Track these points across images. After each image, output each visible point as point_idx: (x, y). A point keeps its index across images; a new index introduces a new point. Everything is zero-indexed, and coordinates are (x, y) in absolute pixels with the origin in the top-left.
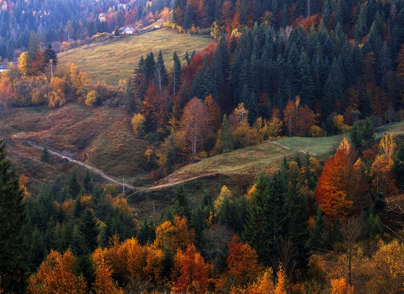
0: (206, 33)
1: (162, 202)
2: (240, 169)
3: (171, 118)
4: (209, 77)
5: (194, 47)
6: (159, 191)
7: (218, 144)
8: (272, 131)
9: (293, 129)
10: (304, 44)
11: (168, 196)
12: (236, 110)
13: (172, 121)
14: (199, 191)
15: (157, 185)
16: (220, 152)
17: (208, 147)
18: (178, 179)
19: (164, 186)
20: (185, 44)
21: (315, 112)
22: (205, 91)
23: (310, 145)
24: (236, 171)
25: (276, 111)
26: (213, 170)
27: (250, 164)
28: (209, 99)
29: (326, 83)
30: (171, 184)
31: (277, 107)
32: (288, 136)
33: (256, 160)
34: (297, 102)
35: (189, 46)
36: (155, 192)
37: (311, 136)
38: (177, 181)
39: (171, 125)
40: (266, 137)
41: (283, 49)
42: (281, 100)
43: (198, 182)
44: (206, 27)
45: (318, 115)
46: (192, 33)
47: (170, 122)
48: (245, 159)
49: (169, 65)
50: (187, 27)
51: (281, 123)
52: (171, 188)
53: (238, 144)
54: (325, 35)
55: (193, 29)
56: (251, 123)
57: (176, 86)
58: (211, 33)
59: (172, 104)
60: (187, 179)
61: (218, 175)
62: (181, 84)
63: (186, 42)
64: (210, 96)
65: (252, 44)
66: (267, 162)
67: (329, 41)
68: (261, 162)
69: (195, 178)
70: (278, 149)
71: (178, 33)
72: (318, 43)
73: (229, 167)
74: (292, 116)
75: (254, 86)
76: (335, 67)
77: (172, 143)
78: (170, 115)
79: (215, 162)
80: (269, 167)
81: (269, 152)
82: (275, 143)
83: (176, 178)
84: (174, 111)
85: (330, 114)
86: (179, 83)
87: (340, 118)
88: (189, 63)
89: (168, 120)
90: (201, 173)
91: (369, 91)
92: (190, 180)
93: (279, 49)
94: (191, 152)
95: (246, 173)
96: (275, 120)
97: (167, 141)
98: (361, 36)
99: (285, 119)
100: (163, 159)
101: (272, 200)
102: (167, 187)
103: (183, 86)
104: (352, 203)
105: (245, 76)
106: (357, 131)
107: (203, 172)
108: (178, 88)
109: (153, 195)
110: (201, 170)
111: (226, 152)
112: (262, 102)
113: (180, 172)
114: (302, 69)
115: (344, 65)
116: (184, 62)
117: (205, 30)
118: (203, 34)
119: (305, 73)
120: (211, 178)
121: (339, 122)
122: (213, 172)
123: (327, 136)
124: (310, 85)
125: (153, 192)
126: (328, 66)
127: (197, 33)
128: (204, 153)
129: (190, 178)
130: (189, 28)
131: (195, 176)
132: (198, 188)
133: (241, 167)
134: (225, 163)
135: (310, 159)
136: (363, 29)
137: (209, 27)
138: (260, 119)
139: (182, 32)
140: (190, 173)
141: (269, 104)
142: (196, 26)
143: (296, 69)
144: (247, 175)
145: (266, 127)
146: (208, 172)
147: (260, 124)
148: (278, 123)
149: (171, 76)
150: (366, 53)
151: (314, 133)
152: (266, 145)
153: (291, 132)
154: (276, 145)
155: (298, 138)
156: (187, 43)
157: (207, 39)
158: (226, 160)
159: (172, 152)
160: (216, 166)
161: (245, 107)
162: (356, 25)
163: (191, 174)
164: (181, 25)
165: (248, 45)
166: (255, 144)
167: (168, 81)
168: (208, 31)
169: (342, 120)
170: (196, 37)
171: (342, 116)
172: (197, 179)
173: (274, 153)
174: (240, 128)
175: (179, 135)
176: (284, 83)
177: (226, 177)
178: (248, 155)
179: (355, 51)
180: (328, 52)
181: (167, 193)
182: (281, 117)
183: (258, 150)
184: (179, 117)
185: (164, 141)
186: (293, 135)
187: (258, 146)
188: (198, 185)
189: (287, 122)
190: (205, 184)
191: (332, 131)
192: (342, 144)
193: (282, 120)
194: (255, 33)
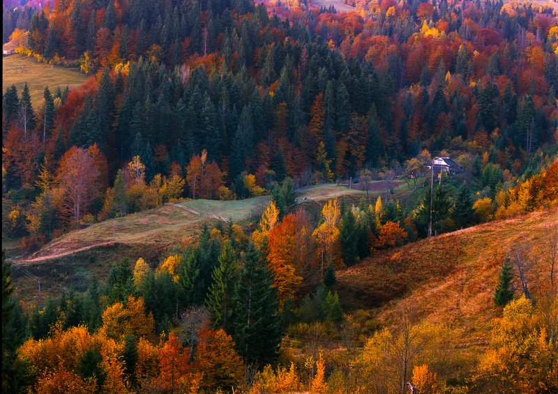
0: (74, 66)
1: (47, 279)
2: (143, 238)
3: (43, 171)
4: (93, 121)
5: (60, 82)
6: (43, 265)
7: (108, 205)
8: (172, 192)
9: (197, 190)
10: (206, 88)
11: (55, 270)
12: (130, 164)
13: (45, 175)
14: (94, 264)
15: (36, 256)
16: (111, 216)
17: (95, 209)
18: (64, 249)
19: (47, 257)
20: (47, 77)
21: (222, 171)
22: (88, 138)
23: (222, 209)
24: (139, 240)
25: (176, 167)
26: (108, 238)
27: (154, 231)
28: (94, 149)
29: (235, 137)
30: (57, 256)
31: (177, 163)
32: (192, 198)
33: (159, 226)
34: (204, 157)
35: (53, 81)
36: (37, 265)
37: (218, 199)
38: (63, 252)
39: (41, 180)
40: (165, 200)
41: (182, 92)
42: (182, 154)
43: (92, 253)
44: (74, 58)
45: (225, 173)
46: (55, 65)
47: (41, 177)
48: (147, 226)
49: (38, 103)
50: (48, 56)
51: (183, 182)
52: (57, 260)
53: (133, 207)
54: (230, 79)
55: (57, 58)
56: (148, 180)
57: (46, 131)
58: (82, 66)
59: (43, 154)
60: (77, 249)
61: (117, 245)
62: (55, 128)
63: (49, 74)
64: (95, 146)
65: (143, 84)
66: (175, 229)
67: (236, 86)
68: (167, 229)
69: (87, 248)
70: (185, 214)
71: (36, 62)
72: (224, 88)
73: (128, 234)
74: (197, 174)
75: (149, 135)
76: (246, 118)
77: (47, 203)
78: (41, 168)
79: (109, 228)
80: (178, 235)
81: (174, 216)
82: (181, 206)
83: (62, 247)
84: (46, 162)
85: (239, 173)
86: (51, 126)
87: (252, 178)
88: (63, 103)
89: (37, 173)
90: (94, 242)
91: (281, 148)
92: (80, 250)
93: (176, 92)
94: (73, 215)
95: (152, 242)
96: (176, 178)
97: (40, 201)
98: (268, 83)
99: (188, 178)
100: (35, 223)
101: (248, 276)
102: (52, 260)
103: (57, 130)
104: (301, 278)
105: (138, 123)
106: (279, 194)
107: (97, 241)
108: (49, 134)
109: (35, 270)
110: (92, 238)
111: (120, 216)
112: (159, 156)
113: (64, 241)
114: (207, 118)
115: (254, 115)
116: (57, 101)
117: (73, 62)
118: (70, 66)
119: (211, 123)
120: (108, 248)
121: (250, 183)
122: (109, 241)
123: (237, 199)
124: (216, 138)
125: (35, 265)
126: (236, 116)
127: (62, 65)
128: (89, 217)
129: (80, 248)
130: (51, 57)
131: (87, 246)
132: (92, 261)
133: (144, 235)
134: (121, 229)
135: (233, 226)
136: (271, 75)
137: (78, 58)
138: (158, 177)
139: (42, 62)
140: (79, 242)
141: (167, 158)
142: (60, 56)
143: (199, 117)
144: (154, 245)
145: (165, 186)
146: (103, 241)
147: (158, 182)
148: (180, 182)
149: (40, 118)
150: (278, 103)
151: (222, 195)
152: (169, 209)
153: (196, 193)
154: (182, 209)
155: (205, 201)
156: (51, 77)
157: (76, 73)
158: (122, 226)
159: (47, 214)
160: (111, 234)
161: (142, 161)
162: (263, 70)
163: (81, 243)
164: (40, 54)
165: (139, 84)
166: (154, 207)
167: (35, 124)
168: (77, 64)
169: (254, 181)
170: (61, 70)
171: (253, 177)
172: (91, 249)
173: (180, 218)
174: (135, 187)
175: (57, 194)
176: (185, 133)
177: (128, 247)
178: (149, 220)
179: (265, 100)
180: (236, 99)
181: (53, 267)
182: (183, 175)
183: (159, 214)
184: (53, 170)
185: (35, 201)
186: (197, 197)
187: (160, 210)
188: (93, 256)
189: (190, 181)
190: (100, 256)
191: (243, 193)
192: (268, 209)
193: (185, 177)
194: (146, 71)
